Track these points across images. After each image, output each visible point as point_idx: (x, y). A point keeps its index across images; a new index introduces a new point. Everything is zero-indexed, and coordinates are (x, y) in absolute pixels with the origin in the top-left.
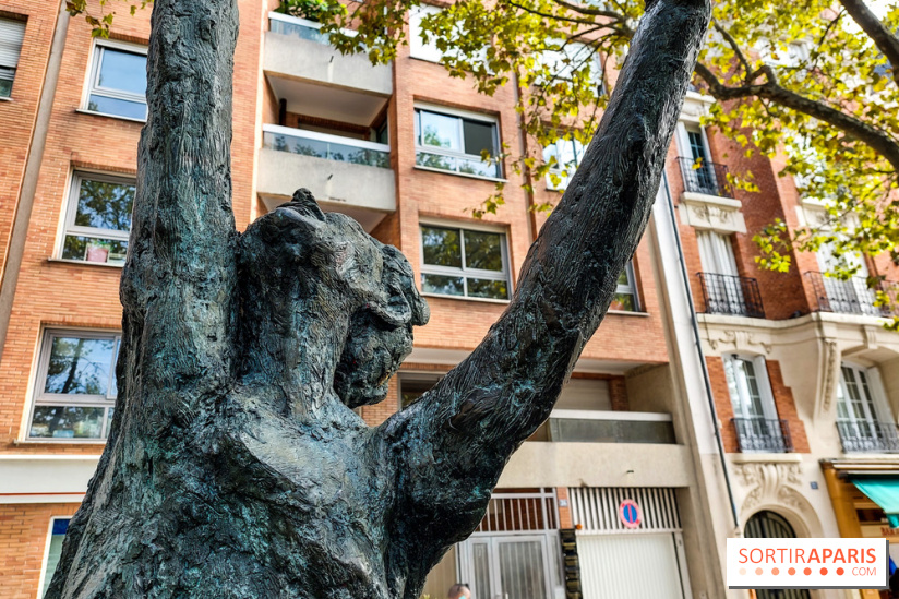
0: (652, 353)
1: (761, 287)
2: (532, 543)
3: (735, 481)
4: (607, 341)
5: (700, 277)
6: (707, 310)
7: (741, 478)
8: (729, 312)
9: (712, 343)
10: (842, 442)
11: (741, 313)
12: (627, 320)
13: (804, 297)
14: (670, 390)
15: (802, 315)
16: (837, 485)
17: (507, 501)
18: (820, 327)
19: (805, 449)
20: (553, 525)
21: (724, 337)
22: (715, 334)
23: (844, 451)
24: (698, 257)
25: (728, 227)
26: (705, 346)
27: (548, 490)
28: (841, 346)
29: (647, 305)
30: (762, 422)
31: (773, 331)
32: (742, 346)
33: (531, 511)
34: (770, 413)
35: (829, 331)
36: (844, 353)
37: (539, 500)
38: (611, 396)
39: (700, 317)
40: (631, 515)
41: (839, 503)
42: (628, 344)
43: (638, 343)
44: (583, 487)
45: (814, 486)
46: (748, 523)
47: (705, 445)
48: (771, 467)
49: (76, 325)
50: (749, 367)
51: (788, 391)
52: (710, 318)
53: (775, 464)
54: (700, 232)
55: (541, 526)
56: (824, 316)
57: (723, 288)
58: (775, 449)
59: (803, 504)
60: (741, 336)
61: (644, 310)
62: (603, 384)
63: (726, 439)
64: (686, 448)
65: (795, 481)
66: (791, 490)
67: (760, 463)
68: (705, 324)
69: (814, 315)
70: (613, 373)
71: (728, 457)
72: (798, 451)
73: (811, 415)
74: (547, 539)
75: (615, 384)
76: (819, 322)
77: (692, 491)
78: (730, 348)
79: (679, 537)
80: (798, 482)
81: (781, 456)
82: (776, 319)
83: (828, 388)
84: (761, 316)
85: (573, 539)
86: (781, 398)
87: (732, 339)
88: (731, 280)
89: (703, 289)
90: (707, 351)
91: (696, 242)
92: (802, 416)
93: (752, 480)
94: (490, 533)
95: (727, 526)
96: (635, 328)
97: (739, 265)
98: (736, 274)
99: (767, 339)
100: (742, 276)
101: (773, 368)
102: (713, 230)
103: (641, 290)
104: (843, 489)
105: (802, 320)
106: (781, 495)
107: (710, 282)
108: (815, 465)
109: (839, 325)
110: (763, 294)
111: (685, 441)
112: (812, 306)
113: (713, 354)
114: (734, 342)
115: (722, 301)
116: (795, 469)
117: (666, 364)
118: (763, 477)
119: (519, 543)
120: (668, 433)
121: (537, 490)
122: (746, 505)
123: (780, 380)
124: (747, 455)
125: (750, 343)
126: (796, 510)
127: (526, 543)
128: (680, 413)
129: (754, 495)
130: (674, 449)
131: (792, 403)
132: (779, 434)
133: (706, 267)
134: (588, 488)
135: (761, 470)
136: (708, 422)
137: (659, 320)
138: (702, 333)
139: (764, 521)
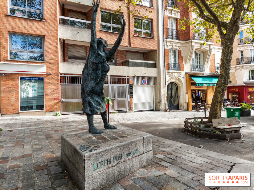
0: (153, 48)
1: (181, 33)
2: (124, 86)
3: (167, 76)
4: (144, 44)
5: (167, 29)
6: (168, 38)
7: (168, 75)
8: (172, 39)
9: (167, 46)
10: (191, 69)
11: (175, 39)
12: (149, 39)
13: (189, 36)
14: (156, 56)
15: (188, 40)
16: (188, 78)
17: (119, 78)
18: (192, 43)
19: (183, 70)
20: (128, 83)
21: (170, 44)
22: (168, 44)
23: (191, 71)
24: (168, 24)
25: (176, 17)
26: (165, 46)
27: (128, 76)
28: (195, 48)
29: (154, 36)
30: (175, 64)
31: (182, 44)
32: (174, 47)
33: (124, 81)
34: (177, 62)
35: (193, 44)
36: (196, 49)
37: (126, 78)
38: (144, 57)
39: (165, 40)
40: (144, 82)
41: (188, 81)
42: (148, 45)
43: (151, 45)
44: (135, 76)
45: (183, 78)
46: (168, 84)
47: (162, 68)
48: (175, 73)
49: (17, 32)
50: (175, 52)
51: (182, 57)
52: (168, 40)
53: (176, 73)
54: (169, 17)
55: (126, 84)
56: (193, 40)
57: (172, 32)
58: (177, 70)
59: (180, 81)
60: (174, 44)
61: (153, 37)
62: (142, 54)
63: (167, 67)
64: (158, 69)
65: (180, 76)
66: (178, 78)
67: (173, 72)
68: (166, 41)
69: (191, 40)
70: (145, 52)
71: (166, 71)
72: (181, 70)
73: (186, 63)
74: (127, 86)
75: (145, 54)
76: (192, 42)
77: (158, 78)
78: (171, 47)
79: (154, 87)
80: (180, 77)
81: (178, 71)
82: (183, 41)
83: (190, 57)
84: (179, 40)
85: (132, 86)
86: (180, 59)
87: (172, 45)
88: (174, 30)
89: (167, 33)
90: (166, 47)
91: (168, 20)
92: (184, 63)
93: (170, 76)
94: (115, 84)
95: (164, 85)
96: (150, 41)
97: (177, 27)
98: (176, 29)
99: (180, 45)
100: (177, 30)
101: (180, 52)
102: (172, 17)
103: (153, 32)
104: (189, 78)
105: (188, 41)
106: (176, 79)
107: (169, 31)
108: (185, 73)
109: (196, 43)
110: (181, 34)
111: (158, 67)
112: (191, 38)
113: (167, 48)
114: (172, 46)
115: (171, 36)
116: (180, 74)
117: (156, 50)
118: (173, 76)
119: (121, 86)
120: (155, 66)
121: (125, 76)
122: (169, 81)
123: (181, 55)
124: (170, 71)
125: (176, 46)
126: (179, 82)
127: (122, 86)
128: (158, 61)
129: (170, 79)
130: (155, 69)
131: (182, 60)
132: (178, 66)
133: (169, 27)
134: (136, 76)
135: (173, 74)
136: (163, 63)
137: (156, 40)
138: (165, 43)
139: (172, 84)
